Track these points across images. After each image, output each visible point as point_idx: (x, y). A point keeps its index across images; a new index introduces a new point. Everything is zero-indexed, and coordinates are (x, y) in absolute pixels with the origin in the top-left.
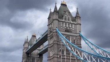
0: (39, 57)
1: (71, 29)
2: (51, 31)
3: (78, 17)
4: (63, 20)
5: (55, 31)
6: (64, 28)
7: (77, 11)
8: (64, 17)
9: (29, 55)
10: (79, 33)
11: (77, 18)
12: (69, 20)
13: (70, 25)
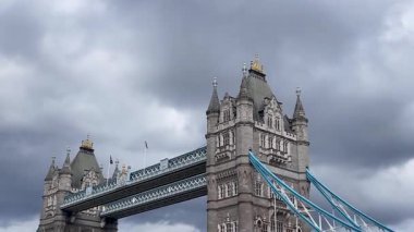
0: (104, 228)
1: (286, 156)
2: (227, 157)
3: (302, 119)
4: (264, 127)
5: (245, 160)
6: (267, 153)
7: (298, 100)
8: (266, 117)
9: (73, 220)
10: (306, 173)
11: (298, 123)
12: (277, 125)
13: (282, 142)
